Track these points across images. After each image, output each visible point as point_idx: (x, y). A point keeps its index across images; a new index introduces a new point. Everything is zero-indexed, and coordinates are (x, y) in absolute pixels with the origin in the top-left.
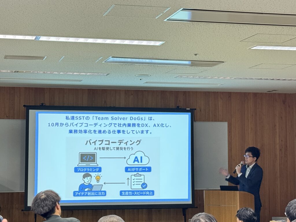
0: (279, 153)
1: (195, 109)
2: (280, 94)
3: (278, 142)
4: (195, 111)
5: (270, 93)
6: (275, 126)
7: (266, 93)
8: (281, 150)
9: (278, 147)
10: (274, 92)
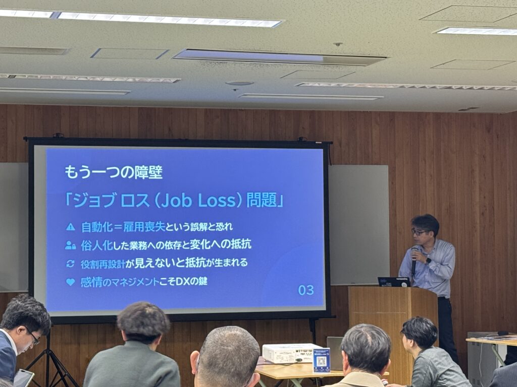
0: (480, 221)
1: (332, 143)
2: (481, 115)
3: (477, 200)
4: (331, 145)
5: (463, 113)
6: (473, 171)
7: (456, 114)
8: (483, 214)
9: (477, 209)
10: (471, 111)
